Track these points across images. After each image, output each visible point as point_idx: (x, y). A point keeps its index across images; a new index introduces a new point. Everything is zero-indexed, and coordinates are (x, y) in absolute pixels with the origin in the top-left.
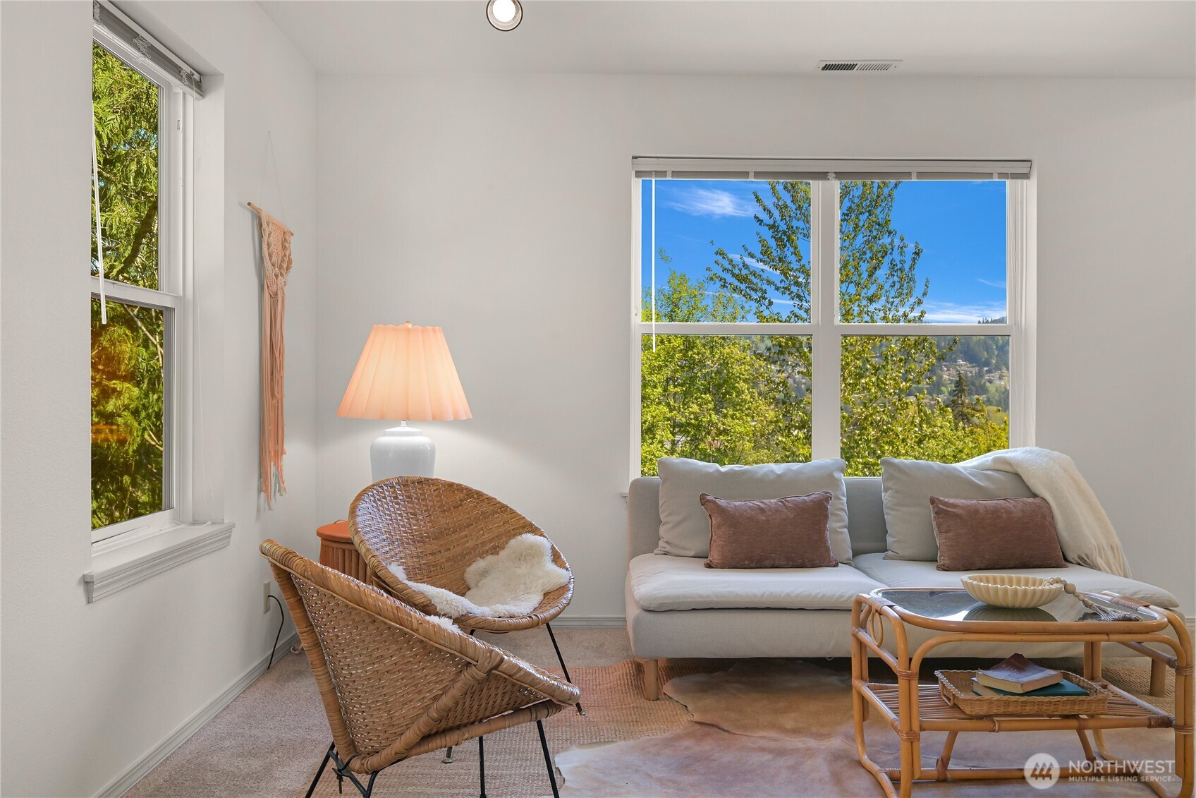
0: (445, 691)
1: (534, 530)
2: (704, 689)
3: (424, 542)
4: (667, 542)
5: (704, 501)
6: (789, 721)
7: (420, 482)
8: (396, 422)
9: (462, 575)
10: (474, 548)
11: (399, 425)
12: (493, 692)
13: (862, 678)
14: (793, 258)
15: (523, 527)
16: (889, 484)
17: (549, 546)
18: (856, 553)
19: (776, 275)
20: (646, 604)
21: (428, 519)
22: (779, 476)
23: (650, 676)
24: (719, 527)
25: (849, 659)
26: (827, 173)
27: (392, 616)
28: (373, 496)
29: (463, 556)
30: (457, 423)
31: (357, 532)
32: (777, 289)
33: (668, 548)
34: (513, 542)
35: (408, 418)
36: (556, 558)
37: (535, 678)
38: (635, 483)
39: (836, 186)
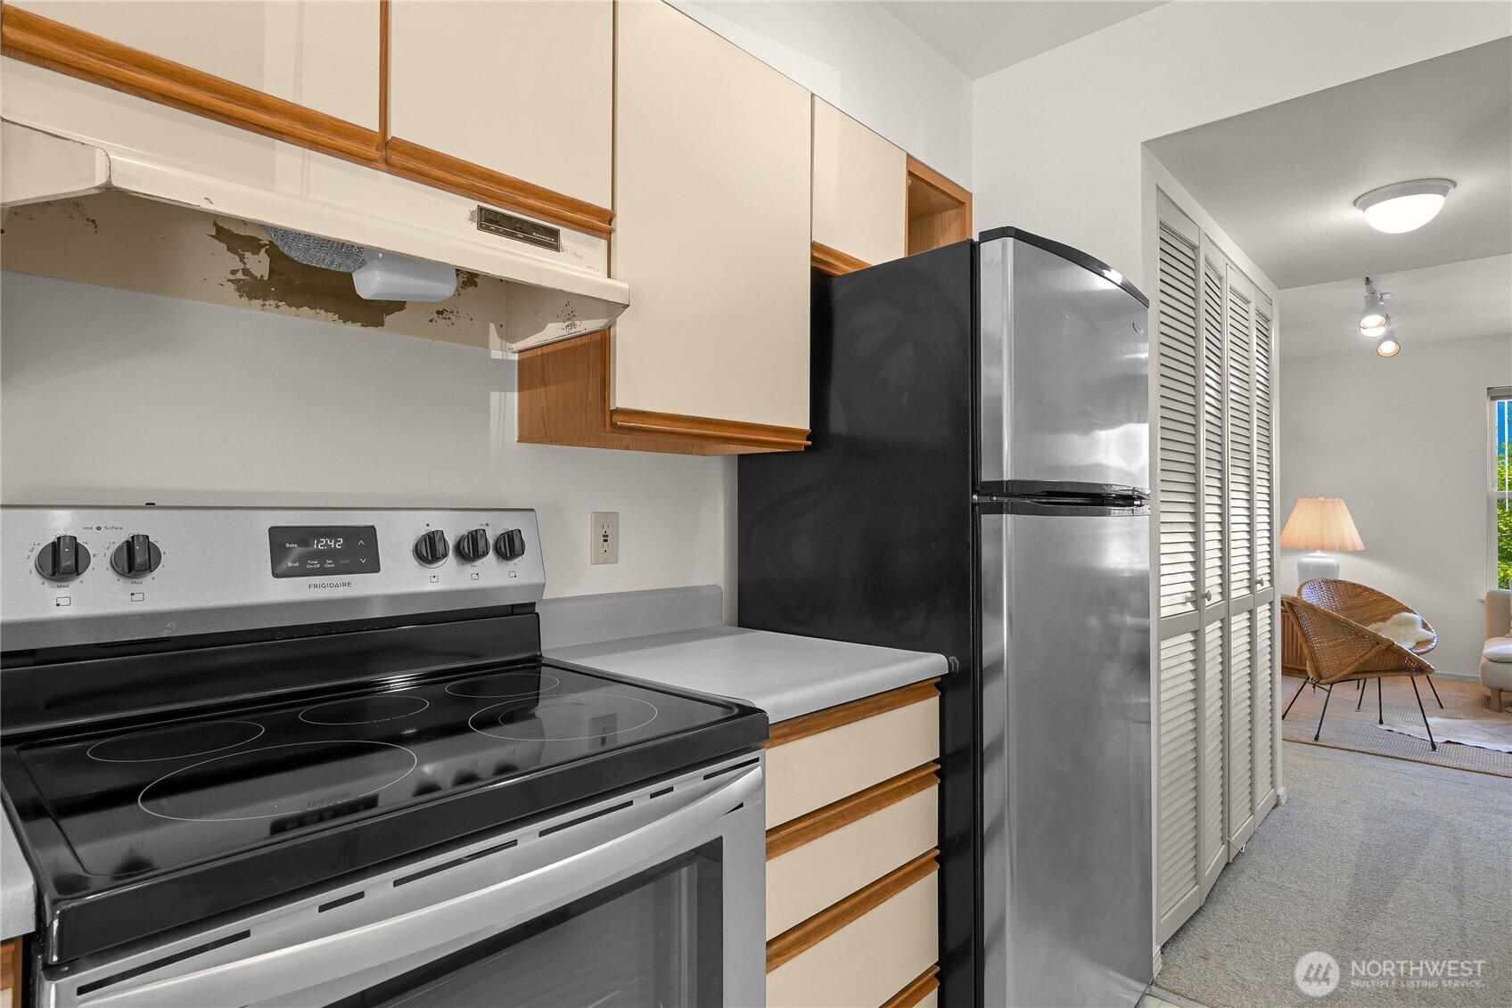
0: (1366, 653)
1: (1411, 611)
7: (1335, 582)
8: (1314, 550)
11: (1315, 551)
12: (1389, 658)
15: (1402, 609)
17: (1419, 619)
20: (1491, 657)
28: (1310, 586)
30: (1355, 552)
34: (1395, 616)
35: (1323, 549)
36: (1425, 627)
38: (1491, 593)
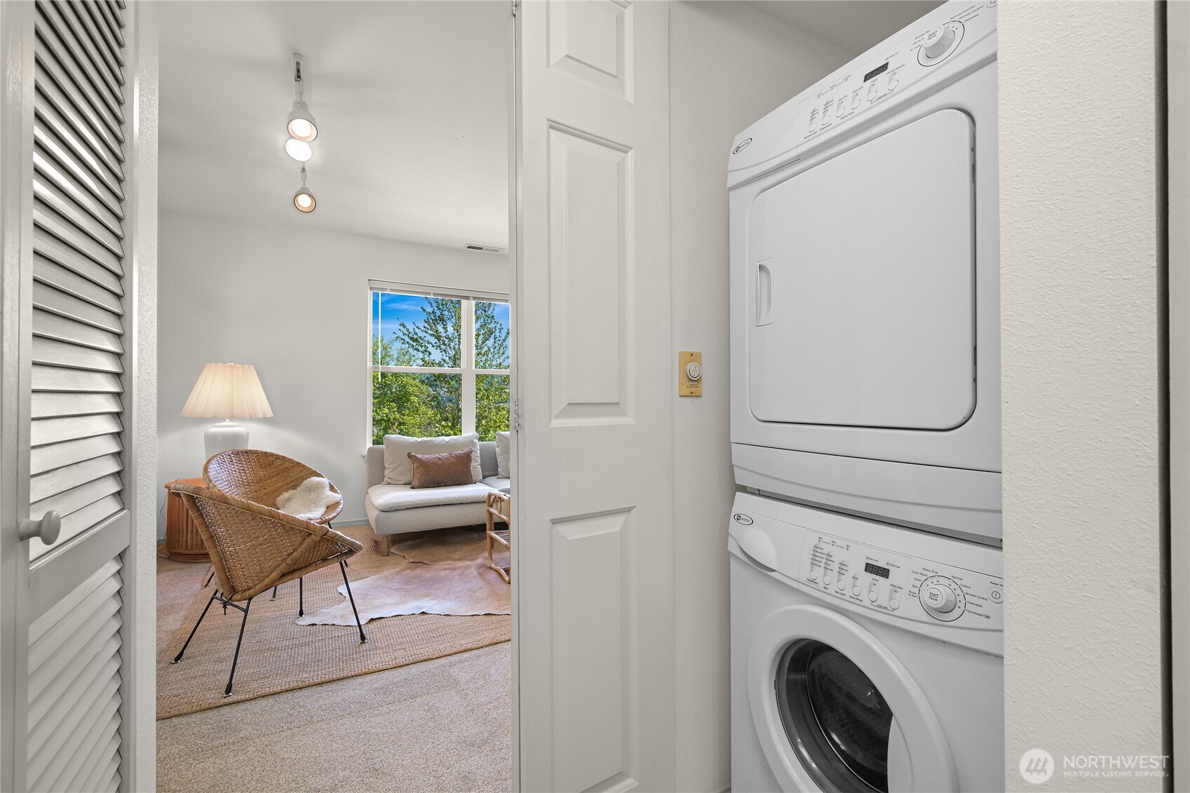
0: (295, 550)
1: (319, 475)
2: (412, 548)
3: (250, 485)
4: (389, 478)
5: (410, 456)
6: (456, 556)
7: (246, 452)
8: (223, 420)
9: (274, 502)
10: (281, 487)
12: (320, 548)
13: (491, 530)
14: (443, 331)
15: (311, 474)
16: (499, 444)
17: (328, 483)
18: (484, 477)
19: (433, 340)
20: (382, 508)
21: (252, 473)
22: (447, 442)
23: (384, 546)
24: (418, 468)
25: (486, 524)
26: (469, 297)
27: (268, 514)
28: (217, 461)
29: (275, 491)
30: (265, 420)
31: (211, 481)
32: (433, 346)
33: (390, 481)
34: (305, 482)
35: (232, 417)
36: (332, 488)
37: (344, 539)
38: (370, 449)
39: (474, 302)
